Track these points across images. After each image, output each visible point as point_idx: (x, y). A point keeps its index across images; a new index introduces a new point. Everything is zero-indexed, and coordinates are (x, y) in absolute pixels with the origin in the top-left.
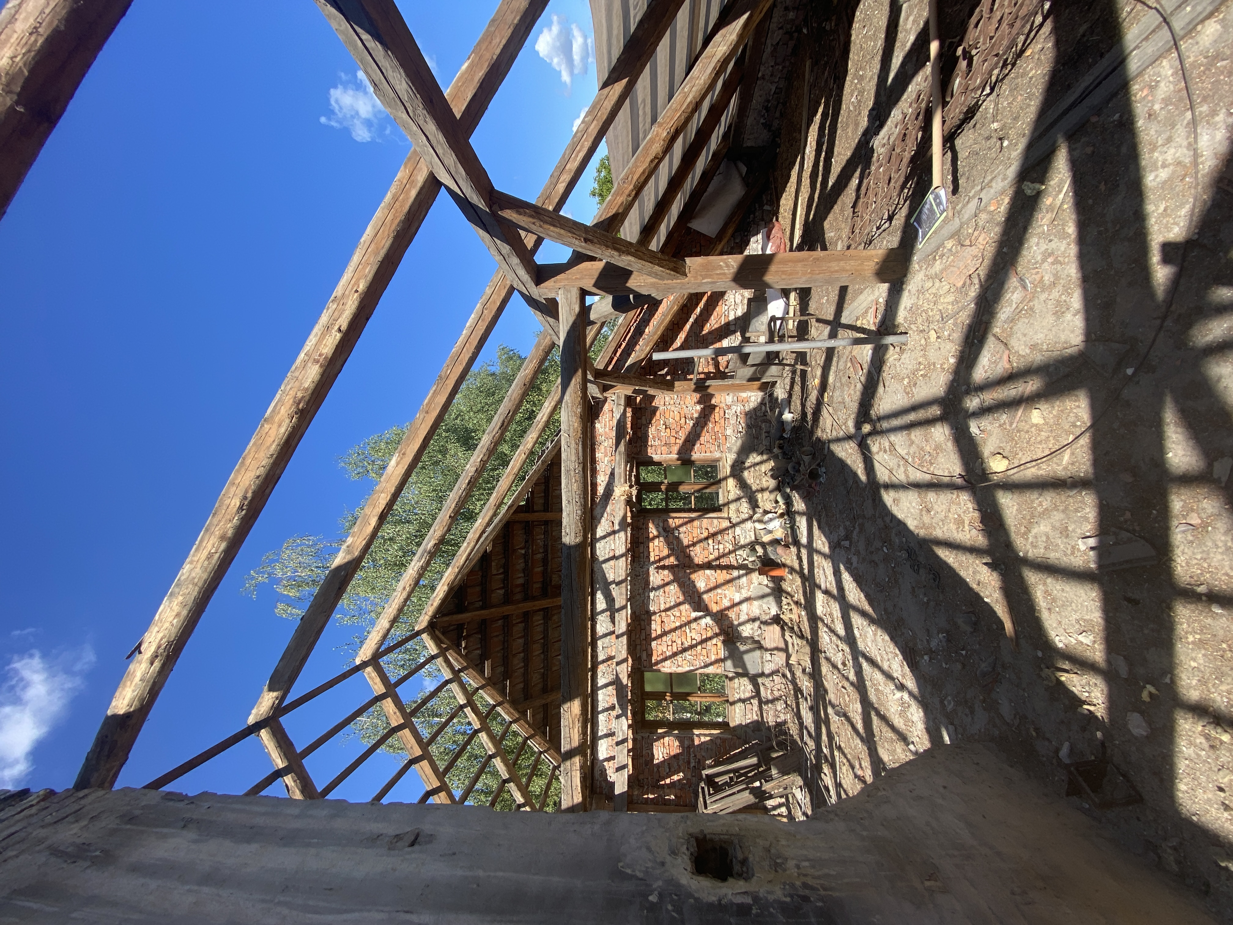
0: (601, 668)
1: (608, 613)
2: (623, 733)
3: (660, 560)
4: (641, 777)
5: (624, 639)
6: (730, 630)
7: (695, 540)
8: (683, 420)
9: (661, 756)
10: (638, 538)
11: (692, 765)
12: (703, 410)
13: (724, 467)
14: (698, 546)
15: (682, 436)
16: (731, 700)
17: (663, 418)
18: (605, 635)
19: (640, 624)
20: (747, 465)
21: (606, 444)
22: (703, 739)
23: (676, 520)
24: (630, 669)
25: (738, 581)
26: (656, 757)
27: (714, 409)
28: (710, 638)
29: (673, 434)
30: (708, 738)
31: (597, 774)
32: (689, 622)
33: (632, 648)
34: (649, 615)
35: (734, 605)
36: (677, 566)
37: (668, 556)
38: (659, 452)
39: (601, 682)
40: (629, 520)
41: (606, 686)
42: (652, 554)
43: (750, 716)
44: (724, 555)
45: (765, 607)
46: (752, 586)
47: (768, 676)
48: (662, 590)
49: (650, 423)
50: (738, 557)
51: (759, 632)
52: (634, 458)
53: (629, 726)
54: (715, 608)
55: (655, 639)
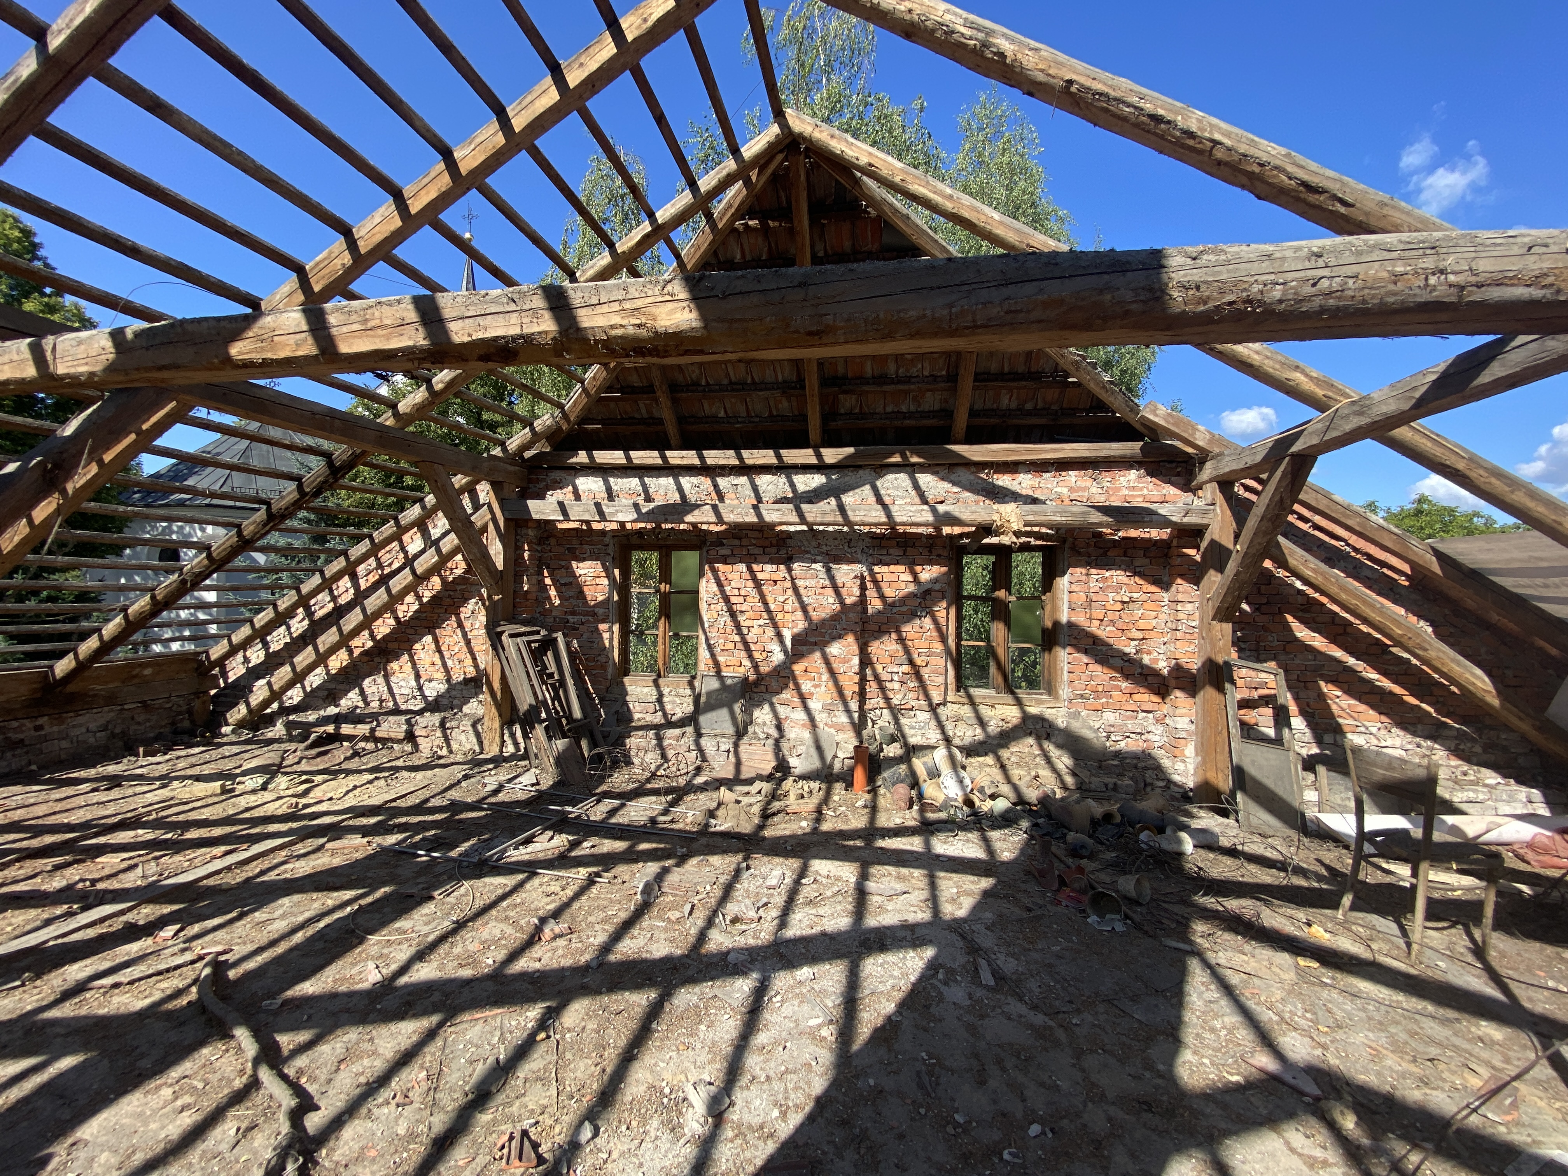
0: (705, 482)
1: (790, 495)
2: (613, 514)
3: (876, 582)
4: (553, 541)
5: (752, 518)
6: (763, 688)
7: (910, 643)
8: (1140, 635)
9: (582, 572)
10: (914, 546)
11: (571, 619)
12: (1156, 673)
13: (1040, 702)
14: (899, 647)
15: (1105, 632)
16: (661, 681)
17: (1145, 597)
18: (755, 489)
19: (772, 545)
20: (1046, 744)
21: (1094, 490)
22: (606, 636)
23: (943, 613)
24: (704, 527)
25: (841, 708)
26: (581, 565)
27: (1158, 693)
28: (750, 656)
29: (1111, 616)
30: (607, 644)
31: (556, 475)
32: (775, 625)
33: (738, 531)
34: (788, 561)
35: (803, 698)
36: (865, 610)
37: (882, 597)
38: (1074, 588)
39: (687, 482)
40: (946, 530)
41: (680, 490)
42: (885, 569)
43: (638, 708)
44: (883, 689)
45: (801, 749)
46: (832, 731)
47: (697, 743)
48: (827, 583)
49: (1135, 574)
50: (878, 712)
51: (762, 736)
52: (1064, 541)
53: (622, 524)
54: (798, 668)
55: (750, 570)
